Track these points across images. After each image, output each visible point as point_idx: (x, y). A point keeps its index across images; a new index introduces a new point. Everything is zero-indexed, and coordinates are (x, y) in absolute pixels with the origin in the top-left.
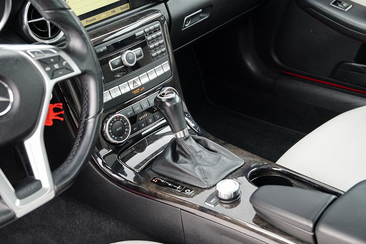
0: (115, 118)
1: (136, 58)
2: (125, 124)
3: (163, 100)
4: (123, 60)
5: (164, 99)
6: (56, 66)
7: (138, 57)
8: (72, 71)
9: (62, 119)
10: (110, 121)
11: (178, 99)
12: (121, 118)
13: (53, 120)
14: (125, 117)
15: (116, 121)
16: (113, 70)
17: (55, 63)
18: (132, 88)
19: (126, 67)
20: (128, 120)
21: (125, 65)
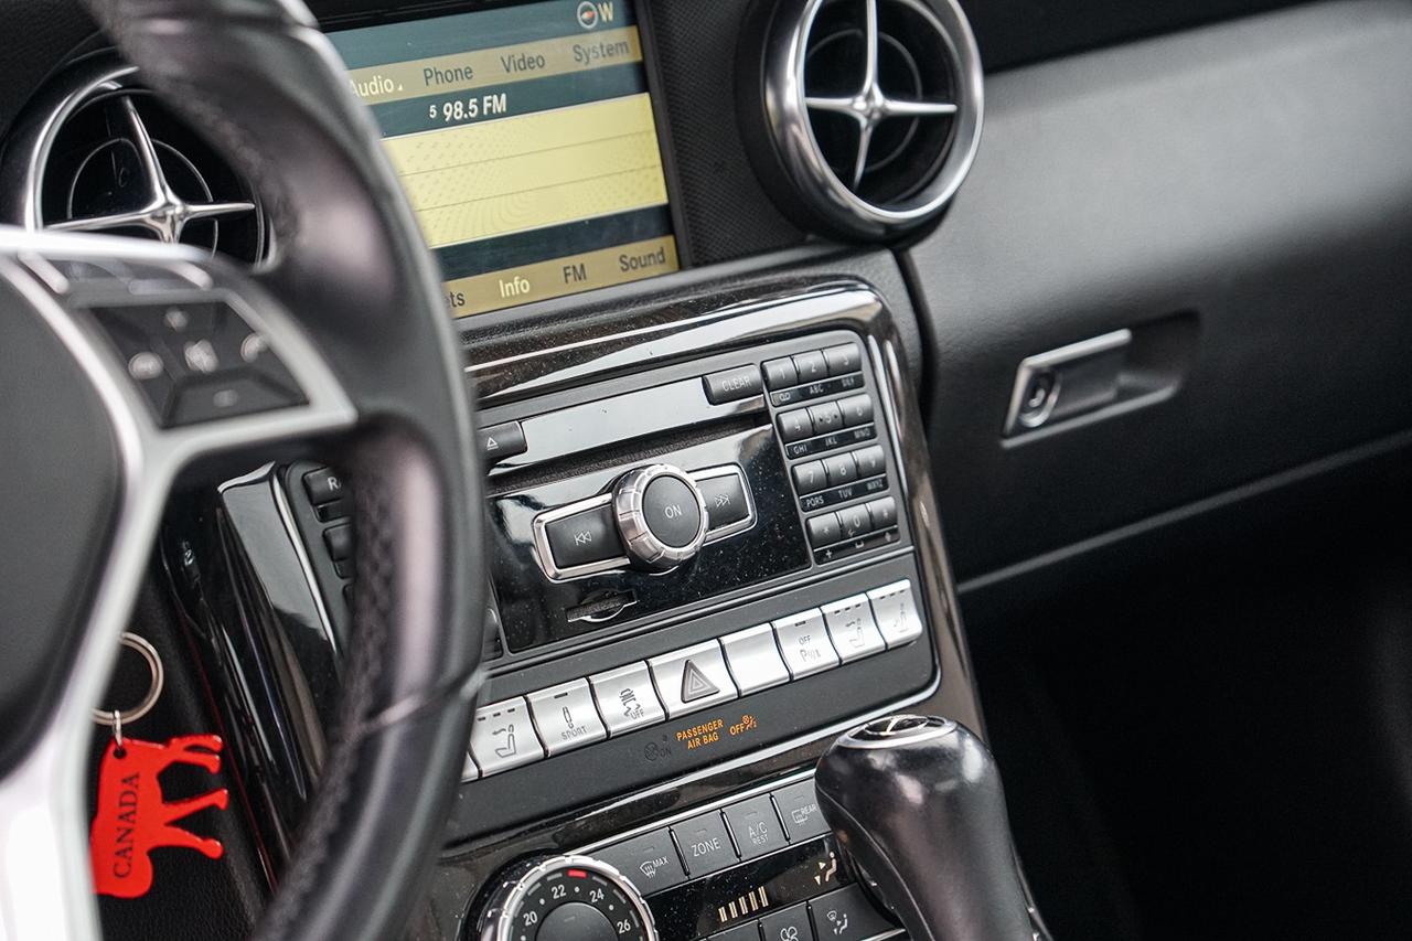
0: (556, 882)
1: (705, 523)
2: (624, 927)
3: (879, 762)
4: (621, 519)
5: (880, 753)
6: (200, 357)
7: (719, 517)
8: (296, 398)
9: (213, 848)
10: (526, 898)
11: (975, 762)
12: (596, 886)
13: (157, 854)
14: (623, 881)
15: (562, 902)
16: (556, 576)
17: (192, 335)
18: (676, 707)
19: (641, 566)
20: (640, 903)
21: (633, 556)
